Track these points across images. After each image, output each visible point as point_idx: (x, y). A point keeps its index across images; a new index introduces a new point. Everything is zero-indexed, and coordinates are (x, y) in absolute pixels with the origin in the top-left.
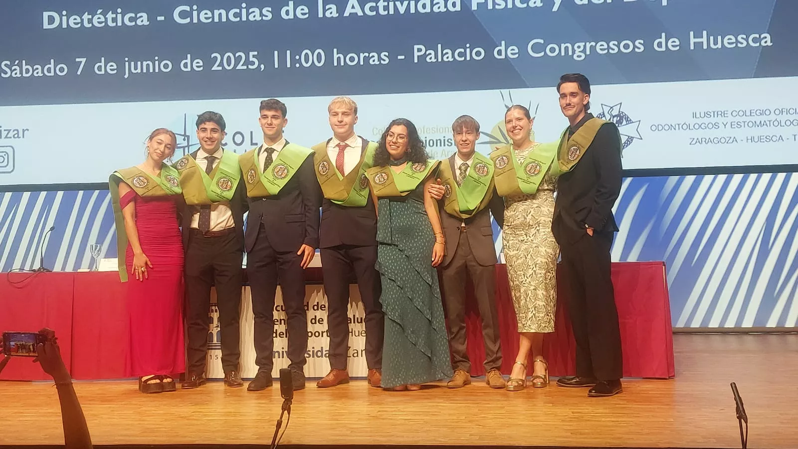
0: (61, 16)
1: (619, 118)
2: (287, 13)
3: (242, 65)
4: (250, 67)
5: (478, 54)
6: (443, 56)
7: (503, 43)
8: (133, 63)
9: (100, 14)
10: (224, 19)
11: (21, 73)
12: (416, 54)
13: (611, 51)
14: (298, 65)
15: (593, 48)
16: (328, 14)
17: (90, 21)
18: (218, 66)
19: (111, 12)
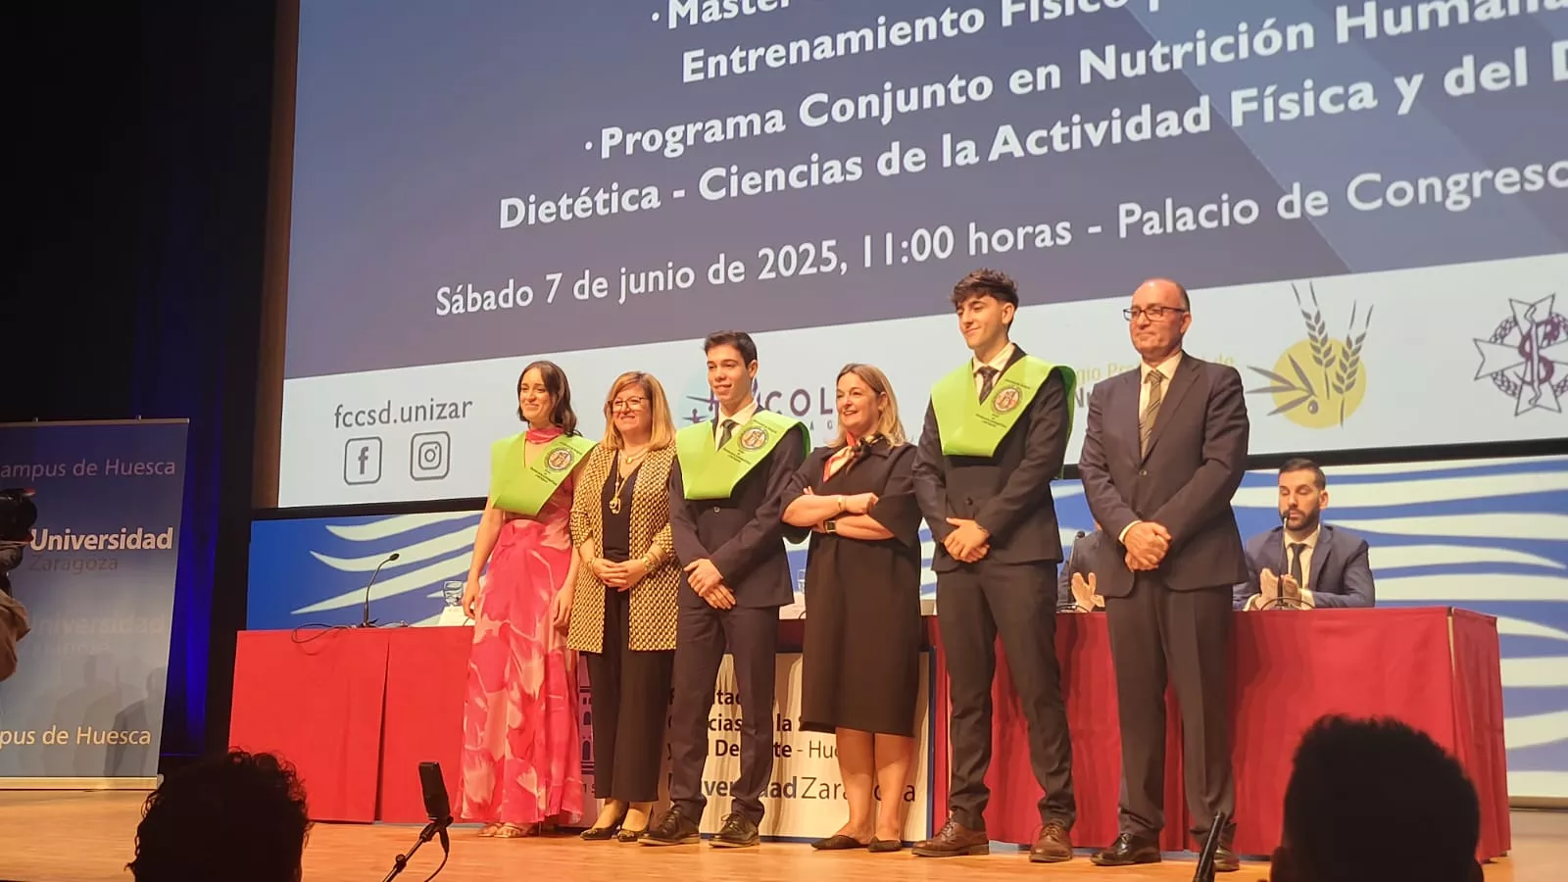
0: (527, 204)
1: (1549, 328)
2: (889, 164)
3: (811, 266)
4: (824, 269)
5: (1246, 212)
6: (1175, 220)
7: (1296, 187)
8: (632, 277)
9: (586, 195)
10: (781, 186)
11: (465, 305)
12: (1124, 221)
13: (1528, 187)
14: (905, 259)
15: (1487, 184)
16: (960, 160)
17: (570, 209)
18: (770, 271)
19: (602, 190)
